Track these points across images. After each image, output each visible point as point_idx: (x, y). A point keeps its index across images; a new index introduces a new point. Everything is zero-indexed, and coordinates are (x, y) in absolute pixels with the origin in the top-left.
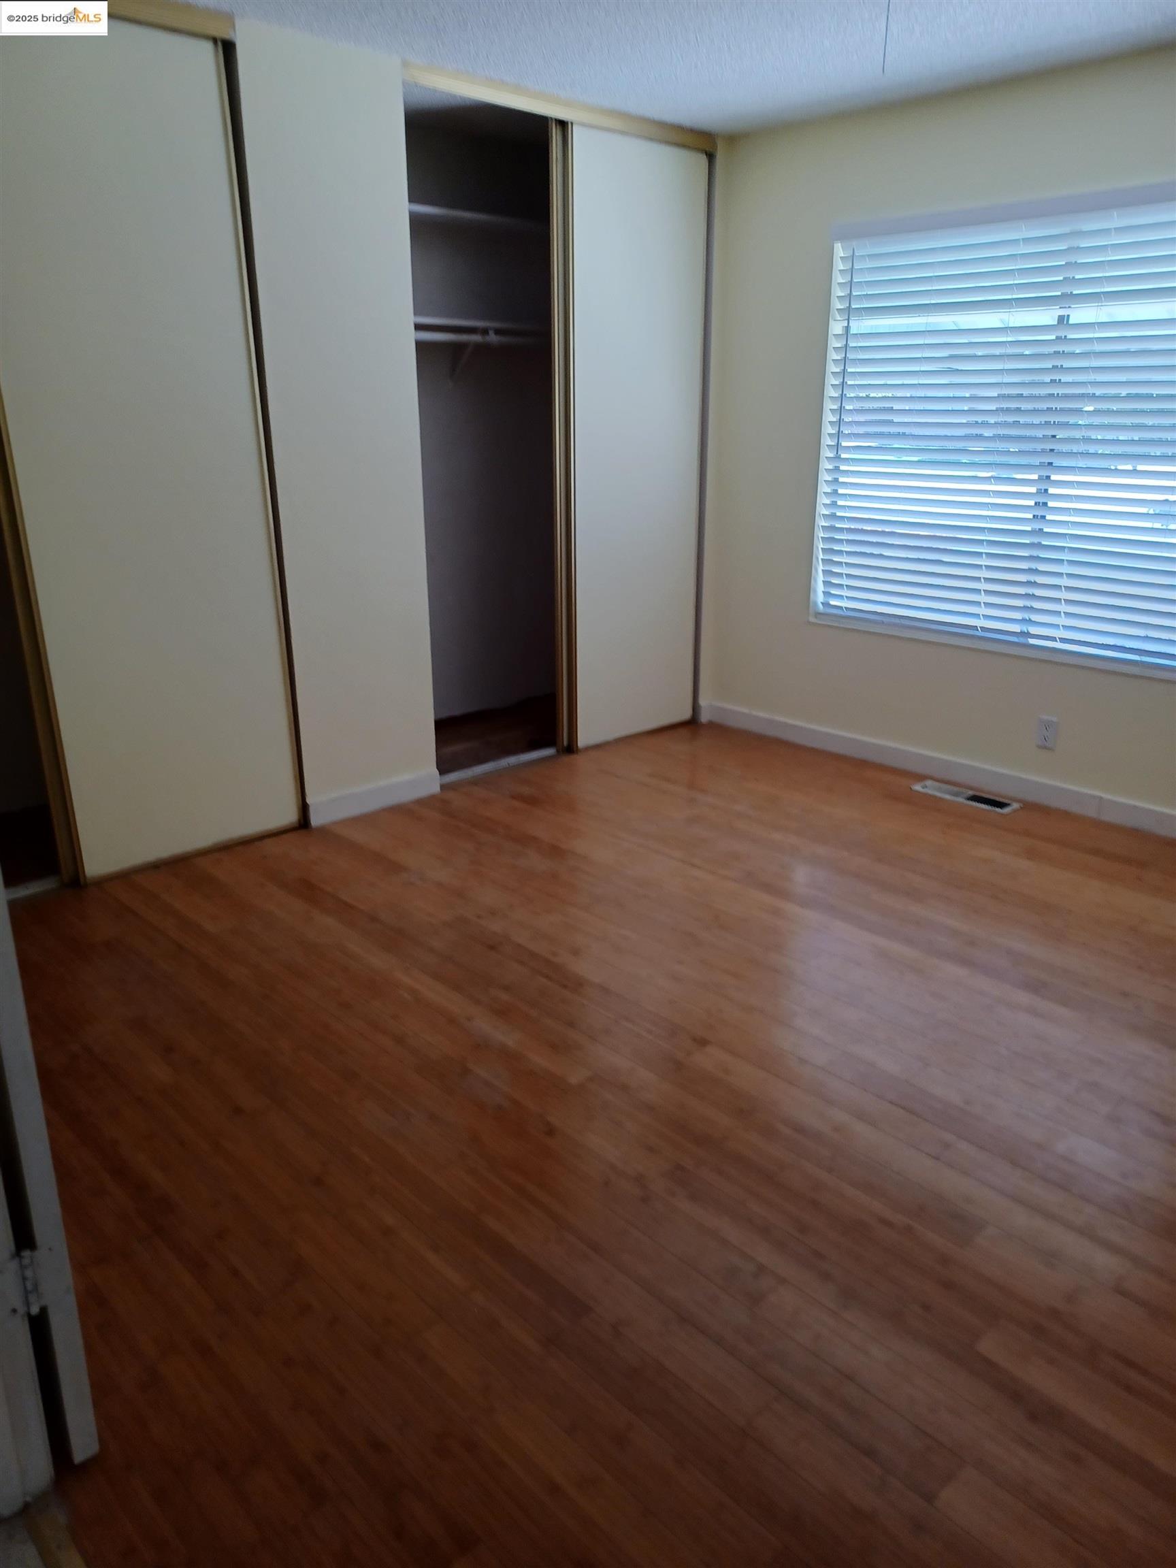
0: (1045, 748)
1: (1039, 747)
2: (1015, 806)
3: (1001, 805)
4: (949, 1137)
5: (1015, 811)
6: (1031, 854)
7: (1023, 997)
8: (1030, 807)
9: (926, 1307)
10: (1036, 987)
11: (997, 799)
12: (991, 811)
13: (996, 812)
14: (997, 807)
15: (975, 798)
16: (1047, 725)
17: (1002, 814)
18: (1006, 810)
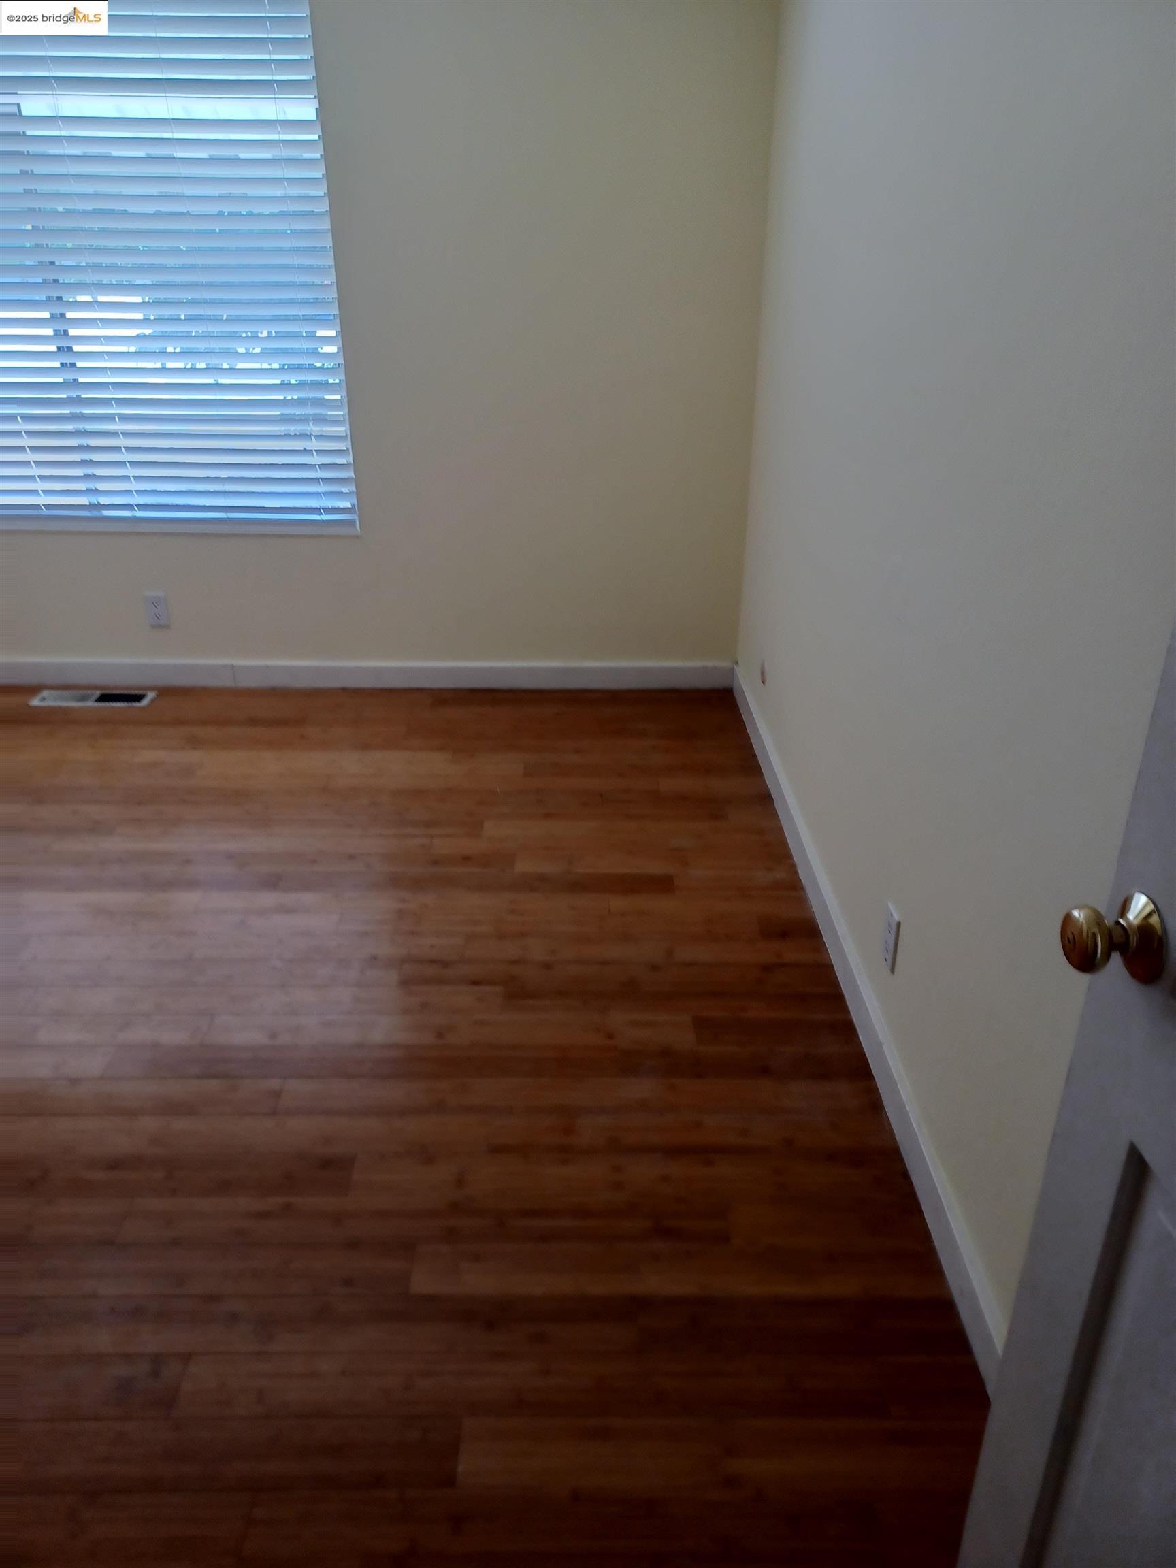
0: (160, 626)
1: (153, 627)
2: (151, 695)
3: (138, 698)
4: (275, 1083)
5: (152, 701)
6: (194, 743)
7: (268, 899)
8: (165, 692)
9: (348, 1282)
10: (273, 883)
11: (133, 692)
12: (129, 708)
13: (134, 707)
14: (134, 702)
15: (104, 698)
16: (155, 603)
17: (143, 708)
18: (144, 702)
